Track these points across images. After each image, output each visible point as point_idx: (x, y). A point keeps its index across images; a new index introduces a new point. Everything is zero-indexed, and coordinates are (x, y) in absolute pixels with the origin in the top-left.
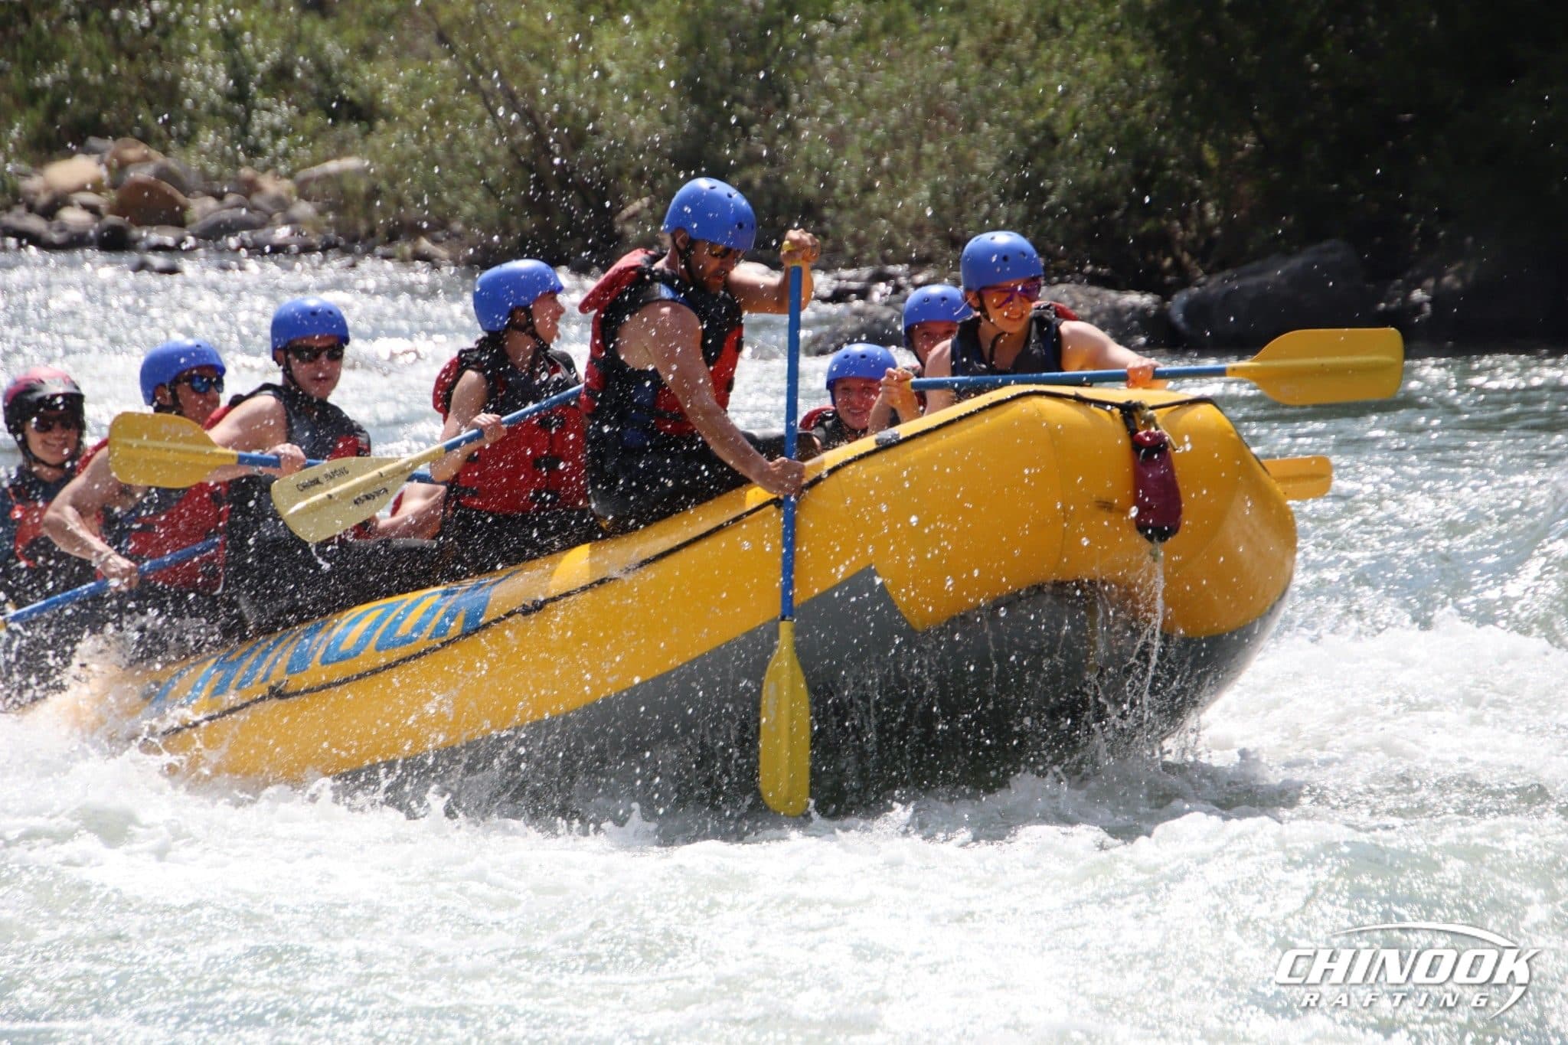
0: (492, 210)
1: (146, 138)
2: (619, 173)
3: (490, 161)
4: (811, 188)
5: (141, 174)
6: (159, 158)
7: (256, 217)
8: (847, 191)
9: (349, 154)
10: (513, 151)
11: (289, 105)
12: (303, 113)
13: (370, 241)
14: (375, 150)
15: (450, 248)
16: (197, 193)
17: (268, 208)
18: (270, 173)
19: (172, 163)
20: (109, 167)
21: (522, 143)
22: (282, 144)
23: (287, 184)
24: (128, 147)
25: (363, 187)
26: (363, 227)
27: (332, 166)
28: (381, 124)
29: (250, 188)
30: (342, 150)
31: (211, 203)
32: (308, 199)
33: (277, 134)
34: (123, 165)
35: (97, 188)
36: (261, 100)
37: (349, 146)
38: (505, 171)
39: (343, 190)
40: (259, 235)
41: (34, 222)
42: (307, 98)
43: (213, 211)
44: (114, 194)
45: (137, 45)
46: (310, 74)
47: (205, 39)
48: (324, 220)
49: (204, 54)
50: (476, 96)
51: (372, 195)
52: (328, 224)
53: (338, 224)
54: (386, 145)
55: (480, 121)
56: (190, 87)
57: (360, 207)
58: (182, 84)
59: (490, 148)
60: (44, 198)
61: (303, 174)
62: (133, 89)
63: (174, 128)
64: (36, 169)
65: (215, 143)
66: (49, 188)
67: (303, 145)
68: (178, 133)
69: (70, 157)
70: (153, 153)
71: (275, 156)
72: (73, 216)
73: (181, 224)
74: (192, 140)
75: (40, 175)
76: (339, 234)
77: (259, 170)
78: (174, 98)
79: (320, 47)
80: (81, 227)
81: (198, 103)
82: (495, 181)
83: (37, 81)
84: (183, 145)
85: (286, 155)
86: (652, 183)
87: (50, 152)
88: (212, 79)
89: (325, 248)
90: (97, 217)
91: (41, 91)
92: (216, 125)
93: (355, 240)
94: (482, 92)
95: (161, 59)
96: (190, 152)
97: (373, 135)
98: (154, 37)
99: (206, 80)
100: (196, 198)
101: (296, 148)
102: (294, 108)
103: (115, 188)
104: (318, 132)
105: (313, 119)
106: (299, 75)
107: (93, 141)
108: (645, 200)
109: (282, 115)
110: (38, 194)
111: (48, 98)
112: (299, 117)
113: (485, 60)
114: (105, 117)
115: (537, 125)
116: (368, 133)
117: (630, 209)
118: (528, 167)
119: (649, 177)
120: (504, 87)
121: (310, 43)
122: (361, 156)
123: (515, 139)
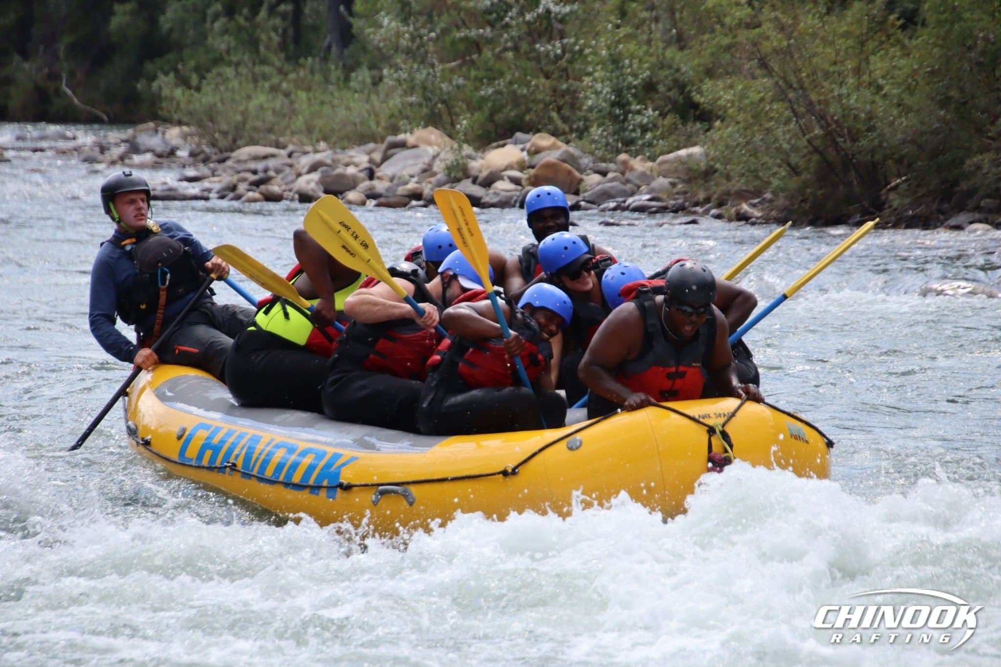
0: (794, 184)
1: (555, 134)
2: (886, 158)
3: (795, 149)
5: (552, 157)
6: (564, 147)
7: (629, 187)
9: (695, 144)
10: (809, 141)
11: (654, 110)
12: (663, 115)
13: (708, 206)
14: (713, 142)
15: (763, 210)
16: (589, 171)
17: (638, 182)
18: (639, 158)
19: (572, 149)
20: (529, 152)
21: (816, 137)
22: (649, 136)
23: (650, 164)
24: (544, 138)
25: (703, 166)
26: (701, 196)
27: (683, 152)
28: (718, 123)
29: (625, 168)
30: (690, 142)
31: (597, 177)
32: (664, 177)
33: (644, 129)
34: (537, 151)
35: (522, 166)
36: (635, 107)
37: (694, 139)
38: (804, 157)
39: (690, 170)
40: (630, 200)
41: (477, 191)
42: (666, 106)
43: (599, 184)
44: (532, 172)
45: (551, 68)
46: (670, 90)
47: (598, 64)
48: (675, 190)
49: (596, 74)
50: (787, 104)
51: (708, 173)
52: (678, 193)
53: (685, 193)
54: (721, 138)
55: (788, 122)
56: (586, 98)
57: (700, 182)
58: (581, 95)
59: (793, 141)
60: (484, 174)
61: (661, 158)
62: (548, 98)
63: (575, 126)
64: (480, 154)
65: (601, 136)
66: (488, 167)
67: (663, 139)
68: (577, 130)
69: (503, 145)
70: (559, 143)
71: (643, 145)
72: (503, 186)
73: (577, 193)
74: (586, 134)
75: (483, 158)
76: (686, 201)
77: (631, 156)
78: (575, 105)
79: (678, 70)
80: (509, 194)
81: (591, 109)
82: (796, 164)
83: (482, 93)
84: (580, 138)
85: (650, 145)
86: (910, 165)
87: (490, 143)
88: (601, 92)
89: (677, 210)
90: (519, 188)
91: (484, 99)
92: (603, 124)
93: (696, 204)
94: (790, 101)
95: (568, 78)
96: (585, 142)
97: (712, 131)
98: (563, 63)
99: (597, 93)
100: (588, 175)
101: (658, 140)
102: (657, 112)
103: (533, 167)
104: (673, 129)
105: (669, 120)
106: (661, 88)
107: (519, 135)
108: (904, 178)
109: (648, 117)
110: (481, 172)
111: (490, 104)
112: (660, 118)
113: (793, 79)
114: (527, 118)
115: (829, 125)
116: (708, 130)
117: (893, 184)
118: (821, 154)
119: (906, 161)
120: (806, 97)
121: (670, 67)
122: (703, 146)
123: (812, 135)
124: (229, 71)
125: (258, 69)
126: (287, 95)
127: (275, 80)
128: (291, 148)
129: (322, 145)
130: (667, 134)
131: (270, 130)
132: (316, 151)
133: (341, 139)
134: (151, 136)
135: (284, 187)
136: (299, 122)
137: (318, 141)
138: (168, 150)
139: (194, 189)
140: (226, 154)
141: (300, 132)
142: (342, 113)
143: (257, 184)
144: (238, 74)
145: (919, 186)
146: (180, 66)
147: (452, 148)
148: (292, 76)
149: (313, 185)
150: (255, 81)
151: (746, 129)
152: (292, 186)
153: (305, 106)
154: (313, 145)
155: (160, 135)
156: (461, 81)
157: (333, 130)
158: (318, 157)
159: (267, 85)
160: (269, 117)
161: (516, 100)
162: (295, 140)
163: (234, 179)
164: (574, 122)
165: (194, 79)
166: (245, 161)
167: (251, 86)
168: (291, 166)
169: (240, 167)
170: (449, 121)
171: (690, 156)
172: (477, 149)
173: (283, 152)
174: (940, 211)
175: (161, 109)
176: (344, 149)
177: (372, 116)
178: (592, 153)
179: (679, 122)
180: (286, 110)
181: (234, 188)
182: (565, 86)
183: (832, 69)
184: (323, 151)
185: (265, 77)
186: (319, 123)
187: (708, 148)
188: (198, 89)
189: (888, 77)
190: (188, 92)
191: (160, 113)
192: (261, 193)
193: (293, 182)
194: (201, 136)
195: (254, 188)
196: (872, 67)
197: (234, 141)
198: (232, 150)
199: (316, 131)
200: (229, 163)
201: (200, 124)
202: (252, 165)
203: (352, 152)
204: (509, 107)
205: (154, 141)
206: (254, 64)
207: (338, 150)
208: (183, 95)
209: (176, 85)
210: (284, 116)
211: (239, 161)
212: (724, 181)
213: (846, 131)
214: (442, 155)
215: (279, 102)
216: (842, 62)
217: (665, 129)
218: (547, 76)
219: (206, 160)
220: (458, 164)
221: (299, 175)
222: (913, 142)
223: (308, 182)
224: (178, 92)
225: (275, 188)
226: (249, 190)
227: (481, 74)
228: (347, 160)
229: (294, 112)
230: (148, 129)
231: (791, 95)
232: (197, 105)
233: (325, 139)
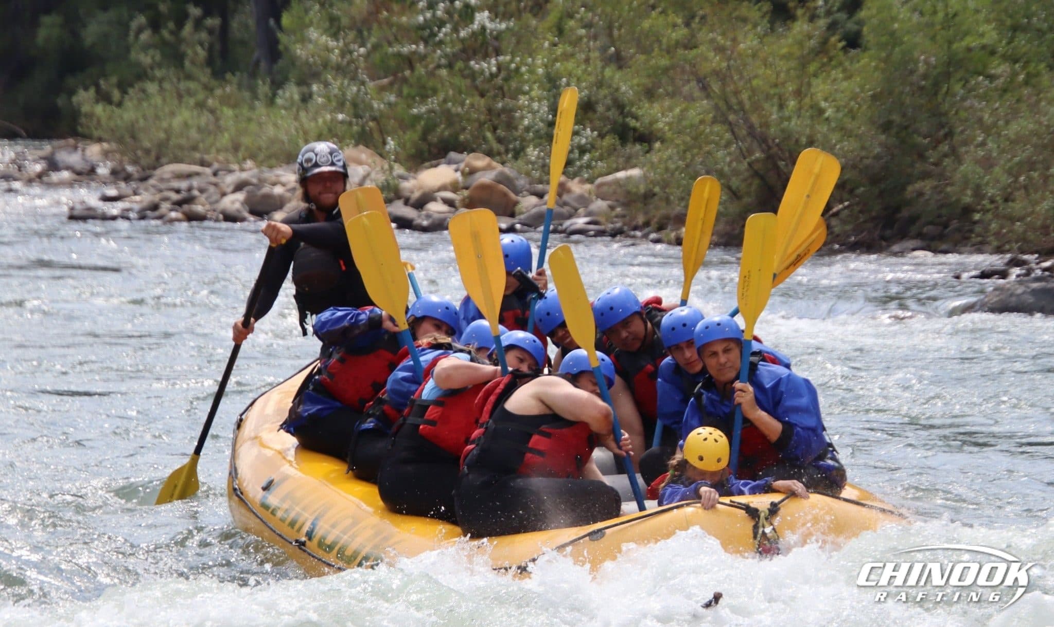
0: (733, 208)
1: (490, 154)
3: (736, 172)
4: (967, 199)
5: (486, 178)
6: (499, 168)
7: (565, 210)
8: (992, 201)
9: (634, 166)
10: (750, 164)
11: (592, 131)
12: (602, 136)
13: (647, 230)
14: (652, 163)
16: (525, 193)
17: (575, 204)
18: (577, 180)
19: (507, 170)
20: (463, 174)
21: (757, 160)
22: (587, 157)
23: (588, 186)
24: (478, 159)
25: (642, 189)
26: (641, 220)
27: (621, 175)
28: (657, 145)
29: (563, 190)
30: (629, 164)
31: (533, 200)
32: (603, 199)
33: (583, 151)
34: (473, 171)
35: (454, 187)
37: (634, 161)
38: (745, 180)
39: (628, 193)
40: (567, 223)
41: (408, 212)
42: (605, 126)
43: (535, 206)
44: (466, 193)
45: (486, 86)
46: (608, 109)
47: (535, 82)
48: (614, 213)
49: (533, 93)
50: (726, 127)
51: (648, 196)
52: (617, 216)
53: (624, 216)
54: (660, 161)
55: (728, 145)
56: (522, 118)
57: (640, 205)
58: (517, 115)
59: (734, 164)
60: (416, 195)
61: (599, 180)
62: (482, 118)
63: (511, 146)
64: (412, 174)
65: (538, 157)
66: (421, 188)
67: (601, 160)
68: (514, 149)
69: (436, 166)
70: (494, 164)
71: (581, 167)
72: (436, 208)
73: (512, 215)
74: (522, 154)
75: (415, 178)
76: (625, 224)
77: (568, 177)
78: (511, 125)
79: (617, 89)
80: (442, 216)
81: (527, 129)
82: (737, 188)
83: (415, 111)
84: (516, 157)
85: (589, 166)
86: (851, 191)
87: (423, 163)
88: (538, 111)
89: (614, 234)
90: (453, 209)
91: (418, 118)
92: (540, 145)
93: (635, 228)
94: (730, 124)
95: (504, 96)
96: (520, 162)
97: (653, 152)
98: (499, 81)
99: (534, 113)
100: (523, 197)
101: (596, 161)
102: (596, 133)
103: (467, 188)
104: (612, 151)
105: (608, 141)
106: (600, 109)
107: (453, 155)
108: (846, 203)
109: (587, 138)
110: (412, 192)
111: (423, 123)
112: (599, 139)
113: (733, 101)
114: (462, 137)
115: (769, 148)
116: (648, 152)
117: (835, 210)
118: (762, 178)
119: (848, 187)
120: (746, 120)
121: (610, 86)
122: (642, 168)
123: (753, 158)
124: (152, 88)
125: (183, 85)
126: (212, 111)
127: (201, 96)
128: (216, 166)
129: (249, 164)
130: (606, 154)
131: (195, 148)
132: (242, 170)
133: (269, 157)
134: (70, 153)
135: (208, 207)
136: (225, 139)
137: (244, 159)
138: (88, 168)
139: (114, 209)
140: (148, 172)
141: (226, 150)
142: (271, 131)
143: (179, 204)
144: (162, 89)
145: (861, 212)
146: (102, 82)
147: (382, 168)
148: (218, 92)
149: (237, 205)
150: (180, 97)
151: (685, 152)
152: (216, 206)
153: (231, 123)
154: (239, 163)
155: (80, 152)
156: (392, 98)
157: (260, 149)
158: (244, 176)
159: (192, 101)
160: (194, 134)
161: (450, 118)
162: (221, 158)
163: (157, 198)
164: (510, 142)
165: (116, 95)
166: (168, 180)
167: (176, 102)
168: (216, 185)
169: (163, 186)
170: (381, 140)
171: (629, 178)
172: (409, 169)
173: (208, 171)
174: (883, 238)
175: (82, 125)
176: (271, 167)
177: (301, 133)
178: (528, 174)
179: (618, 142)
180: (211, 127)
181: (155, 207)
182: (500, 105)
183: (772, 92)
184: (250, 169)
185: (190, 93)
186: (246, 141)
187: (648, 171)
188: (119, 105)
189: (830, 99)
190: (109, 108)
191: (80, 129)
192: (184, 213)
193: (217, 202)
194: (123, 153)
195: (177, 207)
196: (813, 90)
197: (158, 158)
198: (155, 168)
199: (243, 149)
200: (152, 181)
201: (120, 141)
202: (176, 184)
203: (279, 171)
204: (443, 126)
205: (74, 159)
206: (179, 80)
207: (265, 169)
208: (104, 111)
209: (97, 102)
210: (210, 133)
211: (162, 180)
212: (664, 204)
213: (787, 154)
214: (373, 175)
215: (205, 119)
216: (783, 84)
217: (604, 150)
218: (482, 95)
219: (128, 178)
220: (388, 184)
221: (224, 194)
222: (854, 167)
223: (233, 202)
224: (99, 109)
225: (199, 208)
226: (171, 210)
227: (413, 92)
228: (274, 179)
229: (219, 129)
230: (68, 146)
231: (732, 117)
232: (119, 122)
233: (253, 157)
